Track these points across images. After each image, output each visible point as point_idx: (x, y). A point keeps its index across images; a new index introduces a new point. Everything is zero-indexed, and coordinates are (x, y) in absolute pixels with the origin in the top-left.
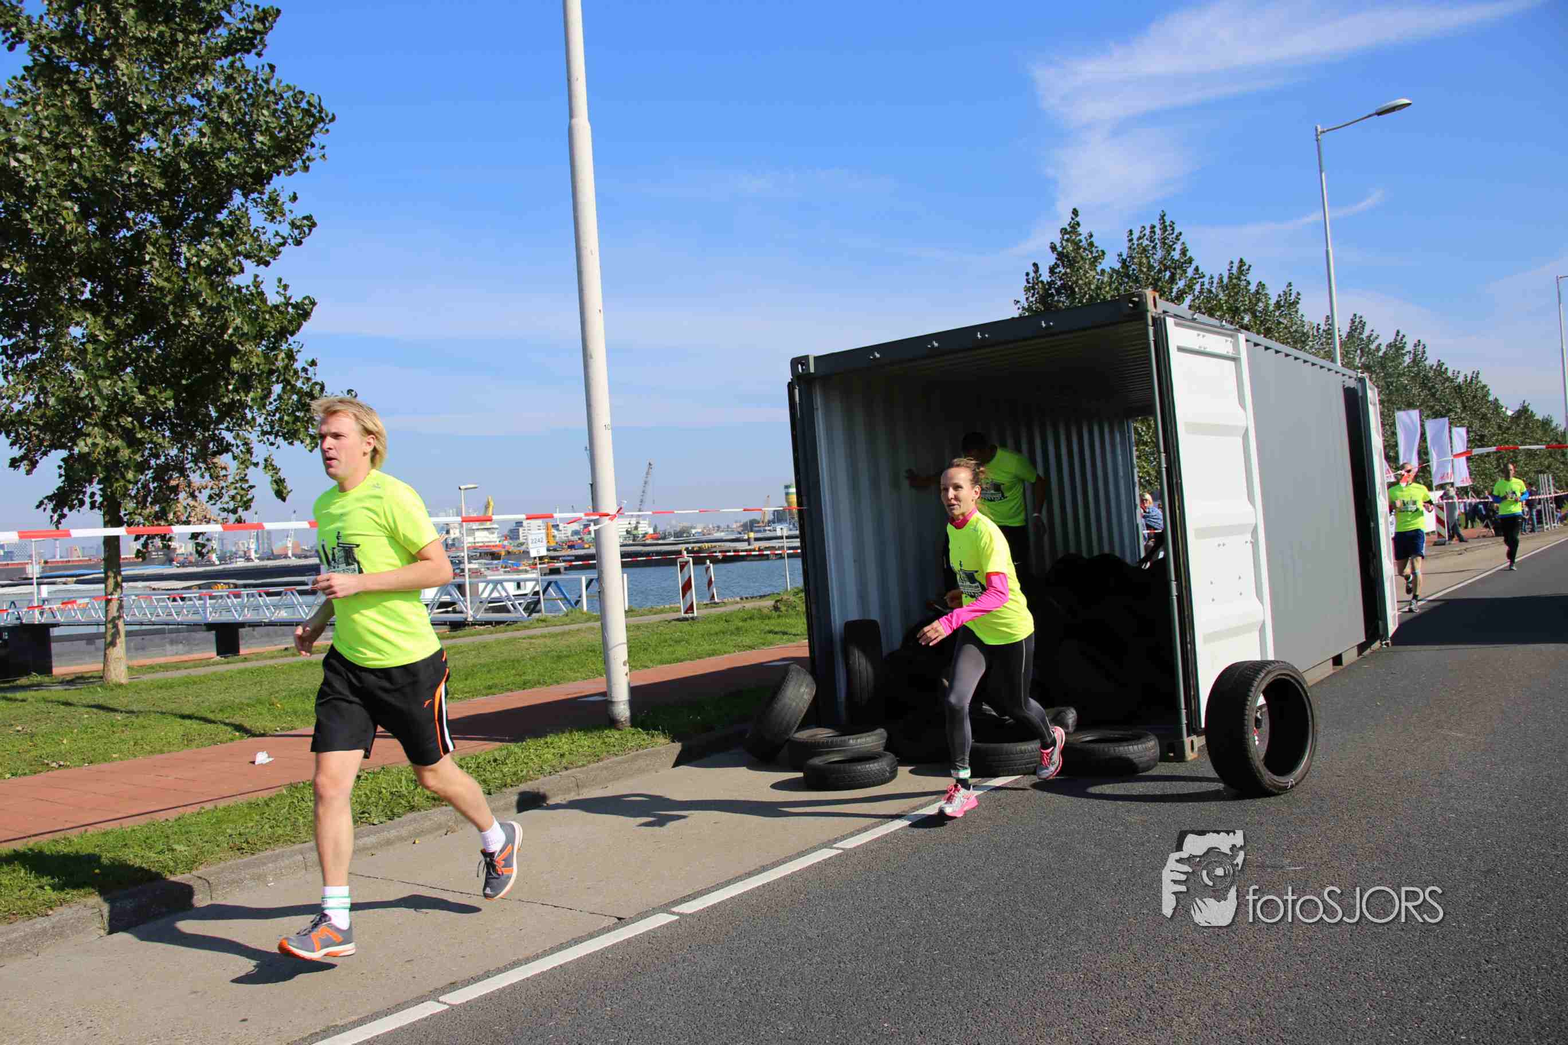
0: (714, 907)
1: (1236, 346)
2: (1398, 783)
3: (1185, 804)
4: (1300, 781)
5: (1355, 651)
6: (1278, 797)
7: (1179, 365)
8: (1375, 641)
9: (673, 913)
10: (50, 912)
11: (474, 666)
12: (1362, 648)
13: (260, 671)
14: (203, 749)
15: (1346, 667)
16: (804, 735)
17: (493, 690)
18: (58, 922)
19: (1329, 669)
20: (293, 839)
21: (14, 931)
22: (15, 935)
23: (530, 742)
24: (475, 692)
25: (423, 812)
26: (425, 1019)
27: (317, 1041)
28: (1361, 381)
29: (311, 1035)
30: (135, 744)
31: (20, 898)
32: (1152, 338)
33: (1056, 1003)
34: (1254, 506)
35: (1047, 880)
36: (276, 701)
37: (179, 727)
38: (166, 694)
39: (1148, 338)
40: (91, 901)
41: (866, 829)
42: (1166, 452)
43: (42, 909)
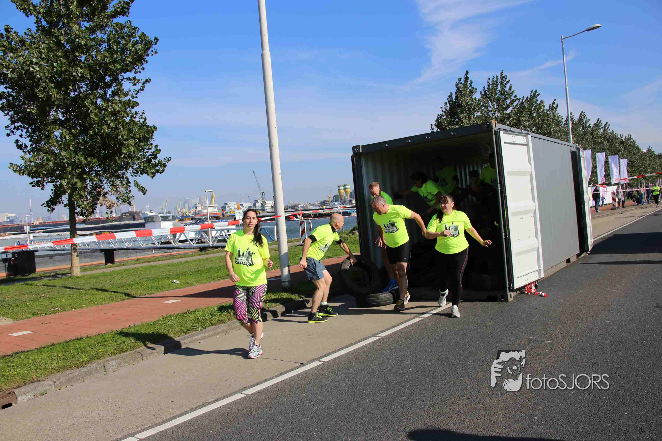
0: (335, 359)
1: (527, 140)
2: (589, 309)
5: (576, 257)
7: (505, 148)
8: (583, 253)
9: (321, 361)
10: (86, 366)
11: (220, 267)
12: (578, 255)
15: (572, 264)
18: (90, 369)
19: (565, 264)
21: (75, 372)
22: (75, 374)
24: (222, 278)
25: (216, 326)
26: (239, 399)
27: (201, 408)
28: (578, 149)
29: (199, 406)
30: (91, 301)
32: (494, 139)
34: (535, 202)
37: (108, 294)
38: (98, 280)
39: (493, 139)
40: (99, 361)
41: (388, 329)
42: (500, 183)
43: (83, 365)
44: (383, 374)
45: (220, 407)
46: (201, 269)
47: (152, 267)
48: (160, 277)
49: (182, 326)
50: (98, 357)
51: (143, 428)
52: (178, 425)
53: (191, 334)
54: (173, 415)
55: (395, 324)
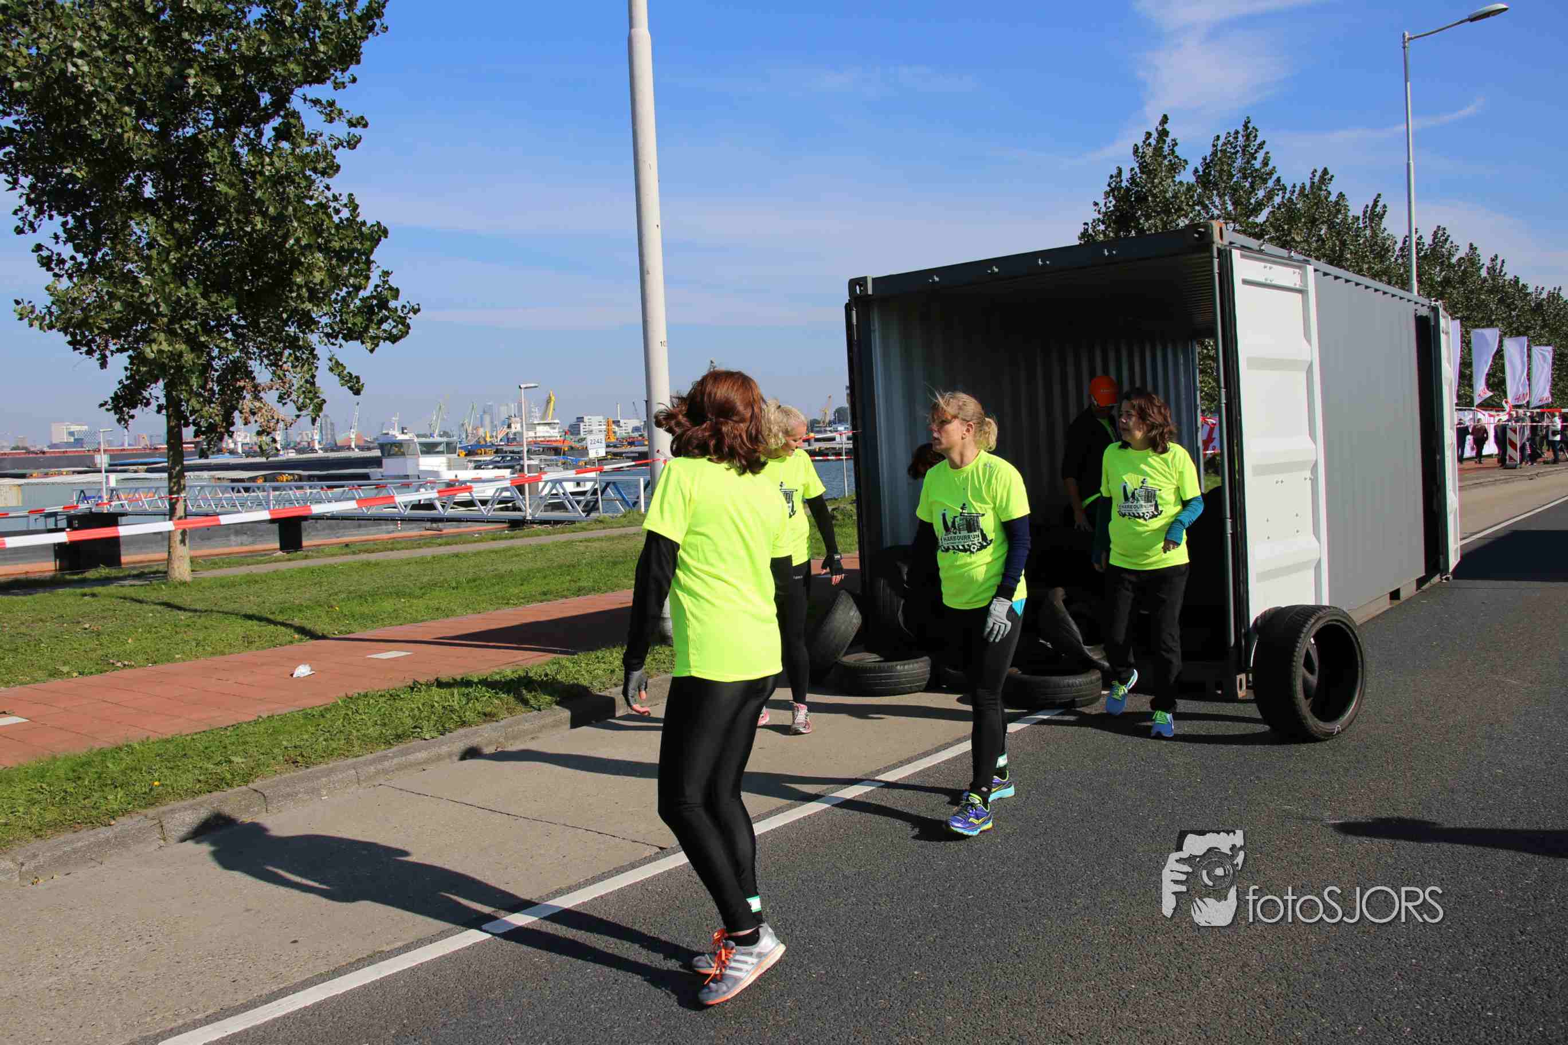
1: (1304, 277)
2: (1447, 732)
3: (1229, 746)
4: (1347, 727)
5: (1414, 586)
6: (1323, 743)
7: (1243, 298)
8: (1435, 575)
10: (113, 822)
11: (529, 571)
12: (1421, 582)
13: (322, 571)
14: (260, 652)
15: (1403, 603)
16: (850, 659)
17: (549, 597)
18: (121, 831)
19: (1385, 604)
20: (347, 754)
21: (79, 840)
22: (80, 844)
23: (581, 656)
24: (530, 599)
25: (474, 728)
26: (468, 948)
27: (364, 966)
28: (1435, 310)
29: (359, 960)
30: (197, 645)
31: (84, 807)
32: (1216, 270)
33: (1086, 956)
34: (1315, 442)
35: (1085, 824)
36: (334, 603)
37: (240, 628)
38: (228, 593)
39: (1212, 270)
40: (151, 812)
41: (909, 761)
42: (1226, 387)
43: (105, 819)
44: (871, 895)
45: (412, 969)
46: (483, 574)
47: (368, 564)
48: (380, 592)
49: (385, 725)
50: (151, 799)
51: (188, 1020)
52: (284, 1017)
53: (405, 746)
54: (282, 986)
55: (929, 747)
